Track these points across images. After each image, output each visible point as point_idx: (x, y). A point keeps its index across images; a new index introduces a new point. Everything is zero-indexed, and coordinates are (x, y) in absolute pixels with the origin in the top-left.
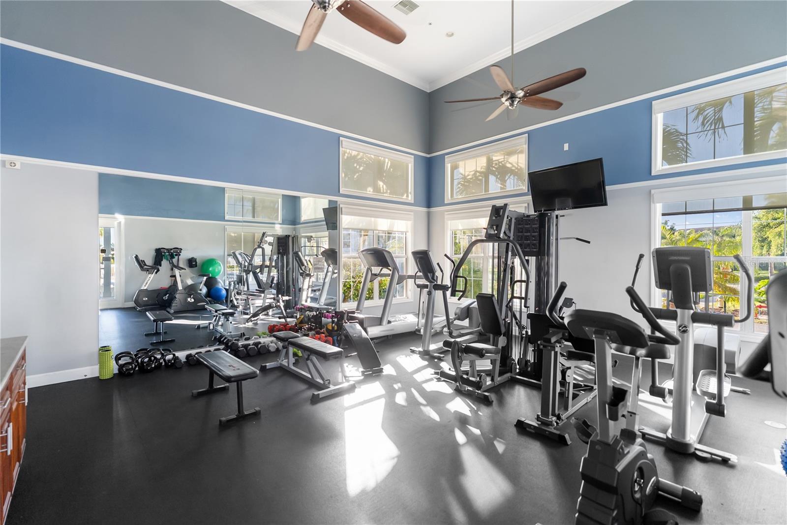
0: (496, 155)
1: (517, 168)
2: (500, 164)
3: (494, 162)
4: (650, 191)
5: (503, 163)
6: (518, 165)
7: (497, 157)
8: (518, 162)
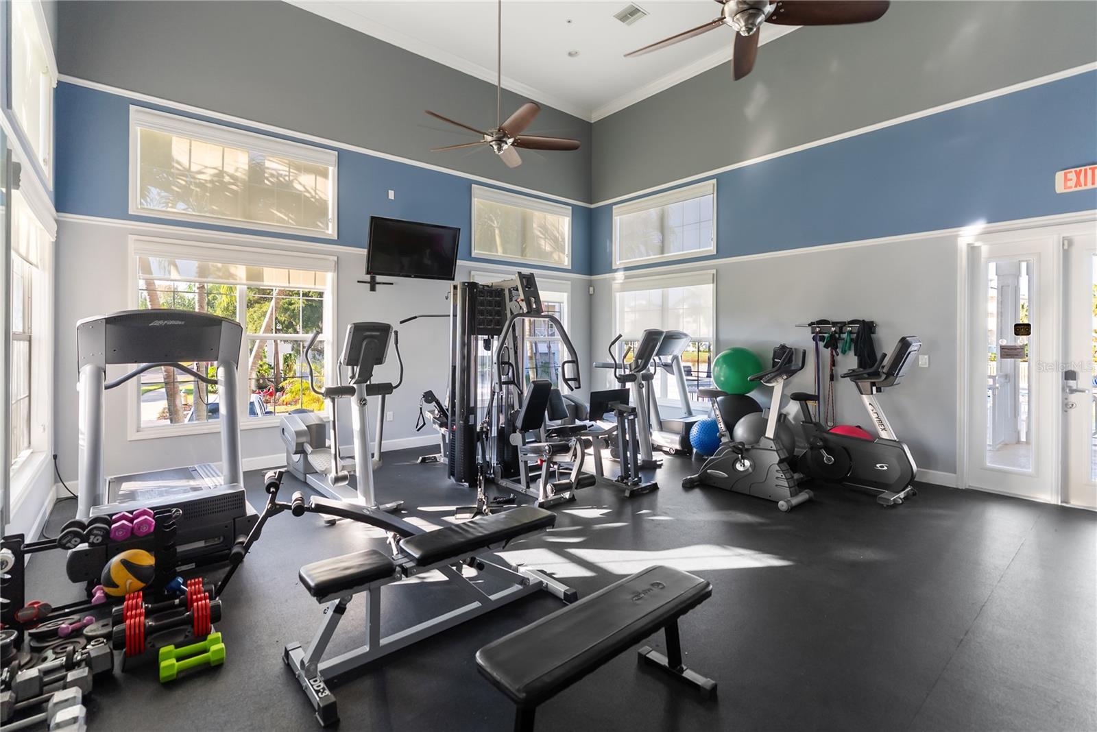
0: (271, 159)
1: (313, 197)
2: (281, 179)
3: (267, 171)
4: (470, 272)
5: (287, 178)
6: (316, 193)
7: (274, 165)
8: (316, 188)
